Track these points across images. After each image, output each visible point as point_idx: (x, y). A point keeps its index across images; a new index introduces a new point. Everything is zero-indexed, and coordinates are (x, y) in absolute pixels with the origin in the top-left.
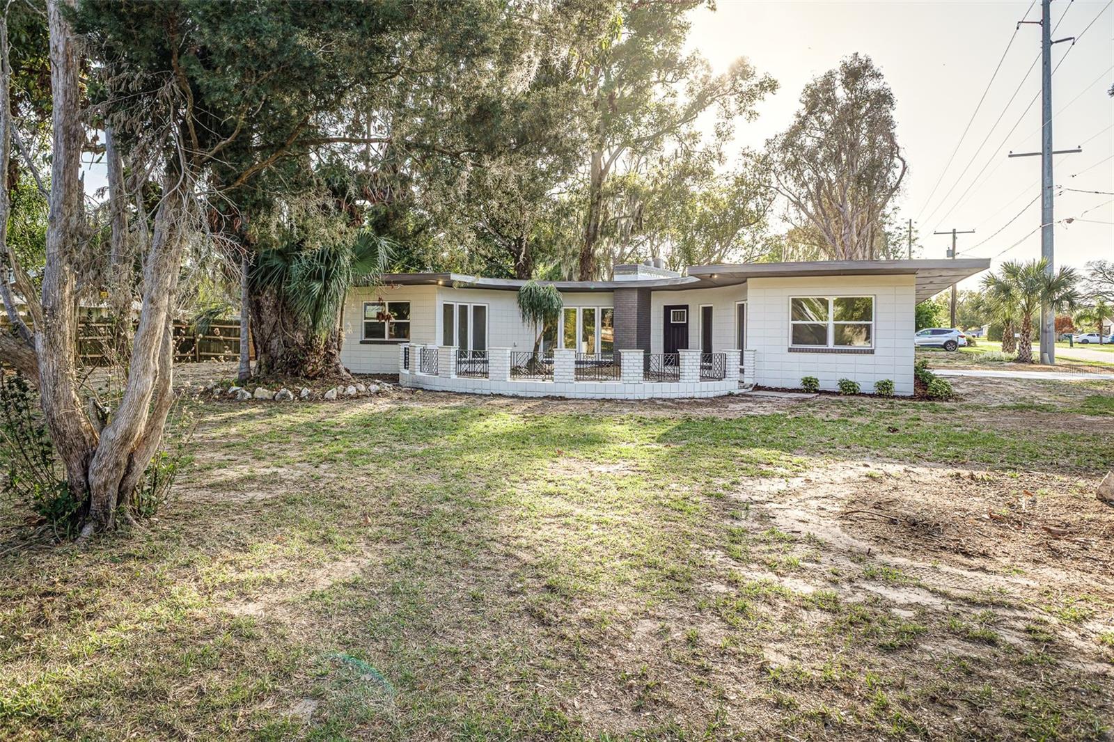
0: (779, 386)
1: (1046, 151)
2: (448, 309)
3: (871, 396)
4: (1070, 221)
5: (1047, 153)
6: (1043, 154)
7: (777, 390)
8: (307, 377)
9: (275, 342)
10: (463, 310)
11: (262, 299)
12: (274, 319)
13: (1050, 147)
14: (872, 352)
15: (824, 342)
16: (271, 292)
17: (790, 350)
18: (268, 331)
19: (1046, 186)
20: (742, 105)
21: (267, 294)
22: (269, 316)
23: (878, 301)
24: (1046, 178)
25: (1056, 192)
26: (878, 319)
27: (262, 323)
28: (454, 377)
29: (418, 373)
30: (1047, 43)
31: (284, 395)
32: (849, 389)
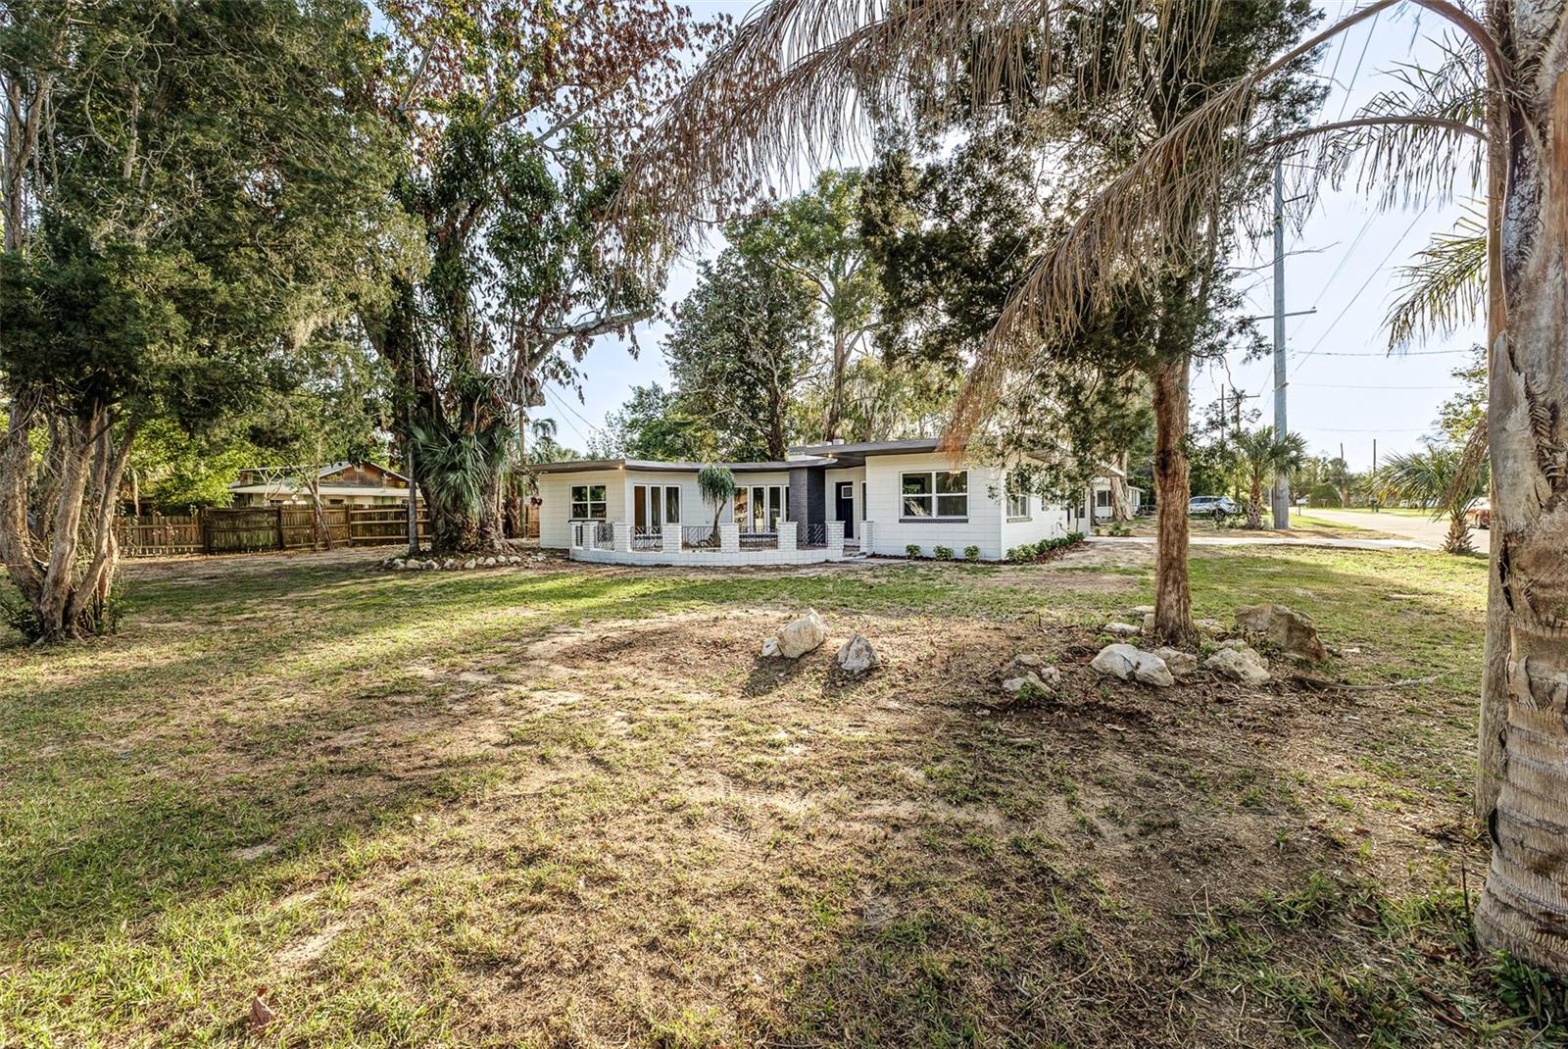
0: (889, 554)
2: (639, 492)
7: (891, 557)
10: (655, 491)
14: (967, 521)
15: (930, 512)
17: (901, 521)
23: (971, 474)
26: (971, 491)
28: (630, 550)
29: (593, 549)
31: (429, 565)
32: (944, 555)
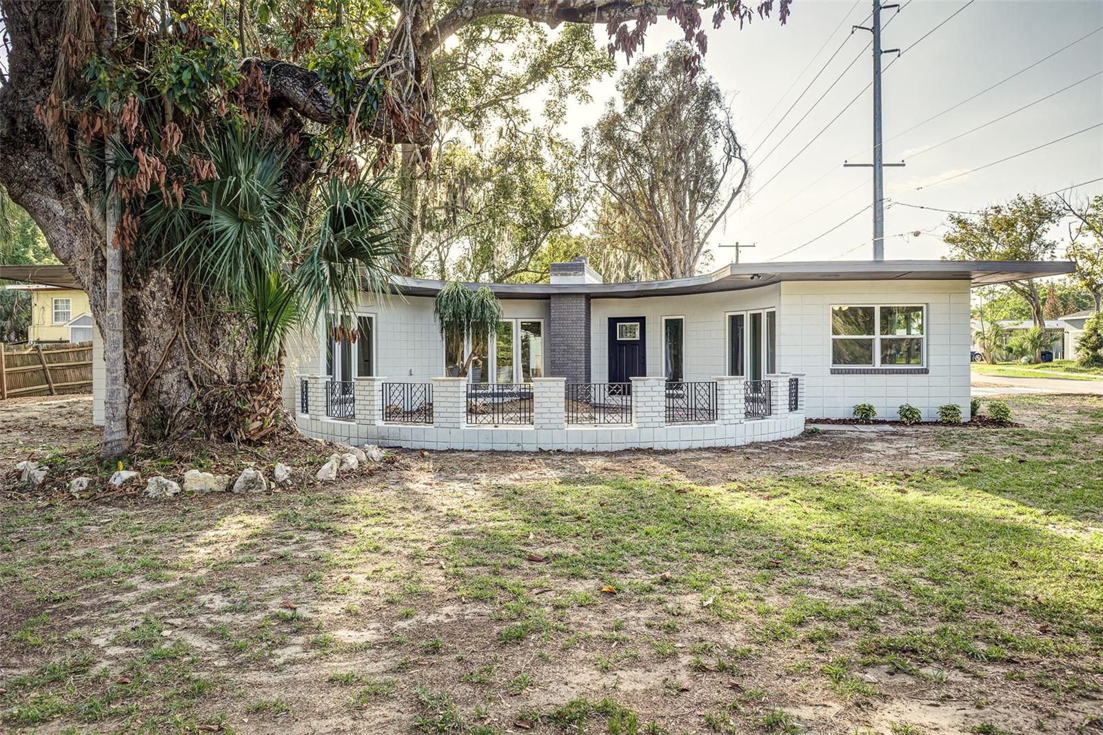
0: (821, 417)
1: (877, 163)
3: (936, 423)
4: (917, 234)
5: (878, 165)
6: (874, 166)
8: (248, 442)
9: (170, 379)
11: (144, 296)
12: (169, 334)
13: (880, 160)
14: (926, 371)
15: (870, 360)
16: (161, 282)
17: (833, 372)
18: (155, 356)
19: (878, 198)
20: (576, 82)
21: (152, 285)
22: (156, 328)
23: (931, 312)
24: (878, 190)
25: (885, 204)
26: (931, 332)
27: (143, 342)
29: (325, 418)
30: (878, 52)
31: (253, 481)
